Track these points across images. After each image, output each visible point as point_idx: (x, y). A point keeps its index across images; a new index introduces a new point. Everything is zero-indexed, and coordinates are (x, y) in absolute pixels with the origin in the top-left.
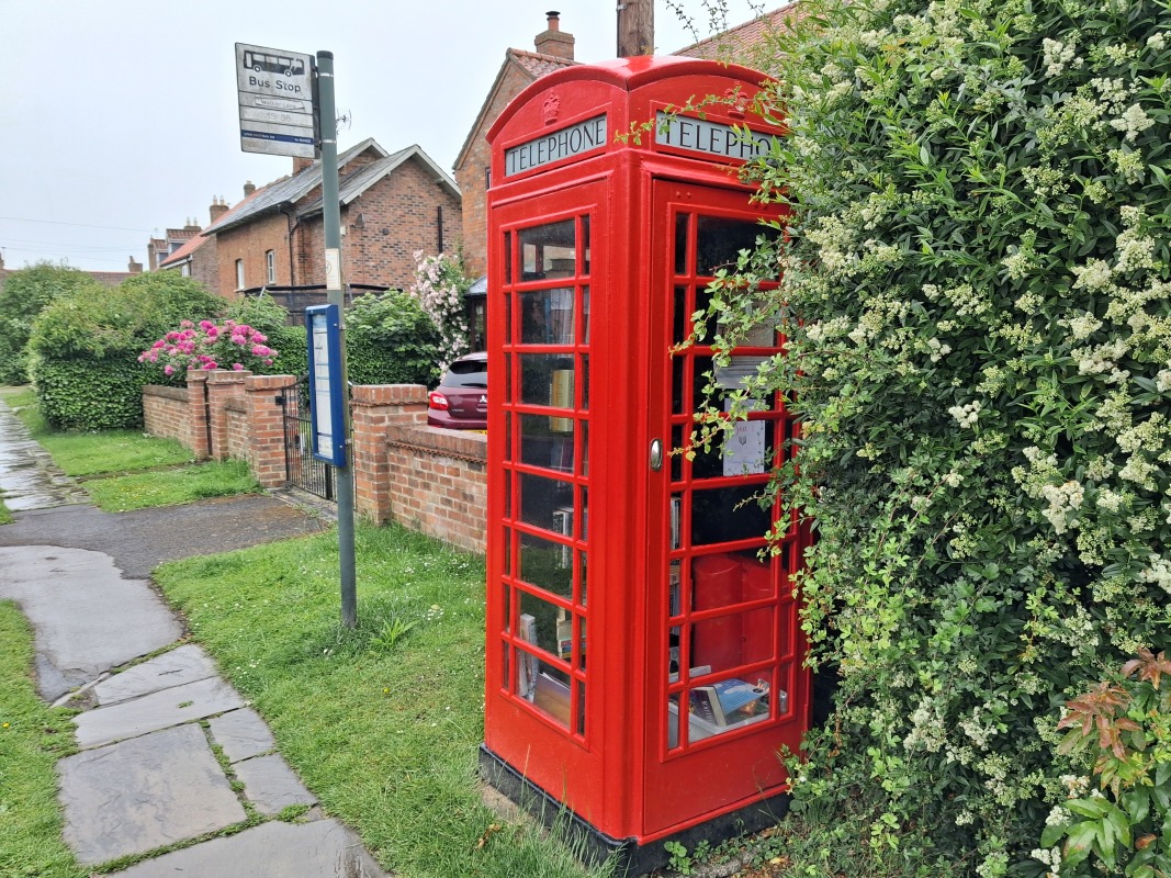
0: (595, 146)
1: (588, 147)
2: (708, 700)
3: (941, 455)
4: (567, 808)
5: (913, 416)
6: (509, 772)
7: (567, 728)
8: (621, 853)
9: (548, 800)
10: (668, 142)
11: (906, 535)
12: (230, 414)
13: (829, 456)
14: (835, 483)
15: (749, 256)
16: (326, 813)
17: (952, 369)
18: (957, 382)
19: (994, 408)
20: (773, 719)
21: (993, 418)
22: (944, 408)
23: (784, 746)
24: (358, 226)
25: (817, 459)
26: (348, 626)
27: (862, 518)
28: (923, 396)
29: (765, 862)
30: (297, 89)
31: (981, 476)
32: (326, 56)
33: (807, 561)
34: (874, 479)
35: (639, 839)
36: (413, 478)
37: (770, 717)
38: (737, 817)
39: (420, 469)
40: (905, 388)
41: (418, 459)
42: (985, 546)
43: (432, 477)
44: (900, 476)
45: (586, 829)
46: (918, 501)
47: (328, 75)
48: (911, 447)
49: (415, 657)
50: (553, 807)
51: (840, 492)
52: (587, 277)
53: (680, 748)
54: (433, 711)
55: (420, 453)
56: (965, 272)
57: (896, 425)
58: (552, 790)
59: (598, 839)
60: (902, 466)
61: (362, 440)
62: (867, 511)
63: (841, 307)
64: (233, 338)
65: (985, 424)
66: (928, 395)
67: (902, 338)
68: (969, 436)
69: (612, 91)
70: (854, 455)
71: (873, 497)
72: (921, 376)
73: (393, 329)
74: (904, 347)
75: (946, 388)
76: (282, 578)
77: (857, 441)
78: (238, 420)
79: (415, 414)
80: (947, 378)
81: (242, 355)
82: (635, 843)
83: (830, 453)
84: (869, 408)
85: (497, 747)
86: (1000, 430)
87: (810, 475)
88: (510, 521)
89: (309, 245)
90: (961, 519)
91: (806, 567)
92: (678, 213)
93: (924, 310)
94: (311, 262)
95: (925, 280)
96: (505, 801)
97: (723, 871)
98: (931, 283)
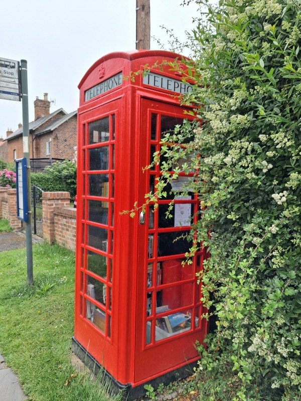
0: (118, 85)
1: (115, 86)
2: (165, 322)
3: (267, 218)
4: (104, 368)
5: (254, 199)
6: (82, 350)
7: (104, 334)
8: (125, 391)
9: (96, 364)
10: (149, 83)
11: (251, 258)
12: (3, 203)
13: (215, 218)
14: (218, 230)
15: (180, 128)
16: (7, 366)
17: (273, 176)
18: (275, 182)
19: (293, 195)
20: (192, 330)
21: (293, 200)
22: (268, 195)
23: (197, 341)
24: (56, 138)
25: (209, 219)
26: (30, 284)
27: (230, 247)
28: (258, 189)
29: (188, 393)
30: (12, 74)
31: (287, 228)
32: (24, 62)
33: (204, 267)
34: (235, 229)
35: (133, 384)
36: (63, 227)
37: (191, 329)
38: (176, 372)
39: (65, 223)
40: (251, 186)
41: (65, 220)
42: (288, 262)
43: (69, 226)
44: (248, 228)
45: (110, 378)
46: (257, 240)
47: (24, 69)
48: (252, 214)
49: (53, 298)
50: (98, 367)
51: (220, 235)
52: (114, 141)
53: (151, 344)
54: (57, 321)
55: (65, 217)
56: (280, 127)
57: (246, 204)
58: (98, 360)
59: (115, 384)
60: (248, 223)
61: (45, 212)
62: (232, 244)
63: (220, 150)
64: (6, 176)
65: (290, 202)
66: (261, 189)
67: (249, 161)
68: (281, 208)
69: (125, 62)
70: (226, 218)
71: (235, 237)
72: (258, 179)
73: (66, 174)
74: (250, 165)
75: (270, 185)
76: (9, 264)
77: (227, 212)
78: (6, 205)
79: (65, 203)
80: (270, 181)
81: (10, 182)
82: (131, 386)
83: (215, 216)
84: (233, 196)
85: (79, 339)
86: (297, 206)
87: (207, 226)
88: (84, 245)
89: (39, 145)
90: (277, 249)
91: (204, 269)
92: (152, 114)
93: (260, 147)
94: (40, 151)
95: (261, 133)
96: (80, 362)
97: (169, 397)
98: (264, 134)
